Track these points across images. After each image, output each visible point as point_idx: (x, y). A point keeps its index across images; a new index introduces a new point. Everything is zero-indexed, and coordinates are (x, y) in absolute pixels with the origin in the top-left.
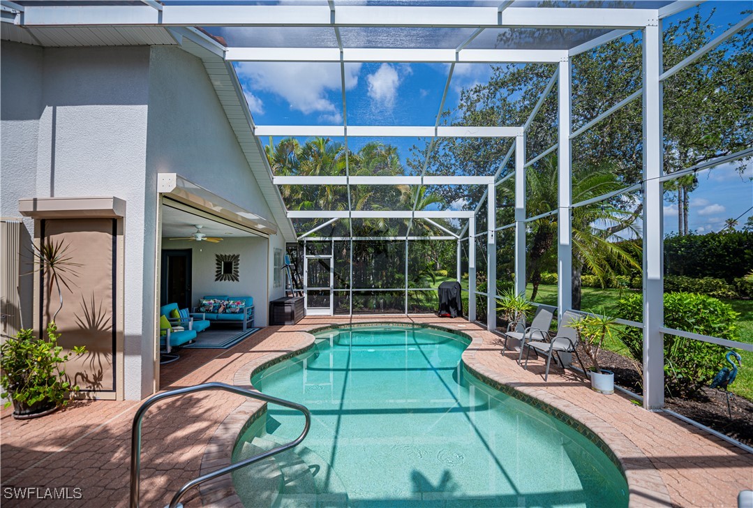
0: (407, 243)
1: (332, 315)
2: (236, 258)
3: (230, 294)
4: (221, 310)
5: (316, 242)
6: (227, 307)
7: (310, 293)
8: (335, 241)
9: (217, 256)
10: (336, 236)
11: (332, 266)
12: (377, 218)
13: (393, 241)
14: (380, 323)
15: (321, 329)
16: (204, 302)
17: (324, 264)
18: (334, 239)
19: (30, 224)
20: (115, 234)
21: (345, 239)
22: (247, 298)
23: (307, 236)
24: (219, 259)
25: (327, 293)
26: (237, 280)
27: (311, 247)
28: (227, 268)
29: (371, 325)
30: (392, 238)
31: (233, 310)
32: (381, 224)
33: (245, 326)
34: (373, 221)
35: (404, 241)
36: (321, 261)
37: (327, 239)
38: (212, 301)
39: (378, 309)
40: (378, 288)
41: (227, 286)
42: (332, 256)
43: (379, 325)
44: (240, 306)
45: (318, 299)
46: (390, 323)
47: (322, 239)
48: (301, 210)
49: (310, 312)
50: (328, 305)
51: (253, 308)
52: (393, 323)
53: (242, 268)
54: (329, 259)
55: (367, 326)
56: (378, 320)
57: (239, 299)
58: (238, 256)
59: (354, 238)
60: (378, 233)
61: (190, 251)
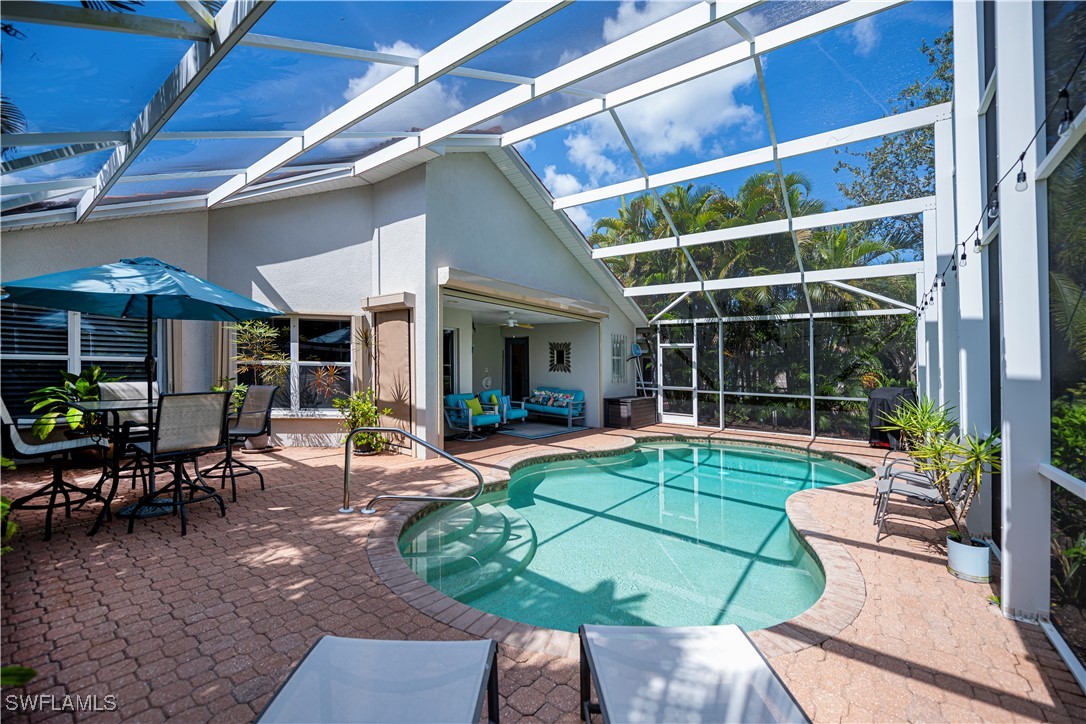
0: (811, 323)
1: (696, 425)
2: (567, 346)
3: (563, 386)
4: (550, 402)
5: (675, 325)
6: (556, 400)
7: (667, 394)
8: (698, 324)
9: (550, 344)
10: (698, 318)
11: (694, 359)
12: (755, 287)
13: (789, 320)
14: (755, 442)
15: (661, 438)
16: (536, 393)
17: (684, 355)
18: (696, 321)
19: (369, 316)
20: (409, 323)
21: (711, 320)
22: (577, 392)
23: (659, 319)
24: (553, 347)
25: (688, 395)
26: (569, 371)
27: (667, 333)
28: (560, 357)
29: (740, 445)
30: (786, 317)
31: (560, 404)
32: (762, 295)
33: (570, 423)
34: (751, 292)
35: (808, 320)
36: (679, 352)
37: (687, 322)
38: (543, 393)
39: (769, 424)
40: (770, 393)
41: (559, 378)
42: (694, 345)
43: (755, 446)
44: (567, 400)
45: (678, 402)
46: (771, 444)
47: (680, 321)
48: (649, 285)
49: (668, 419)
50: (690, 412)
51: (584, 404)
52: (776, 445)
53: (574, 358)
54: (690, 349)
55: (736, 444)
56: (752, 439)
57: (568, 392)
58: (569, 344)
59: (725, 319)
60: (760, 310)
61: (527, 339)
